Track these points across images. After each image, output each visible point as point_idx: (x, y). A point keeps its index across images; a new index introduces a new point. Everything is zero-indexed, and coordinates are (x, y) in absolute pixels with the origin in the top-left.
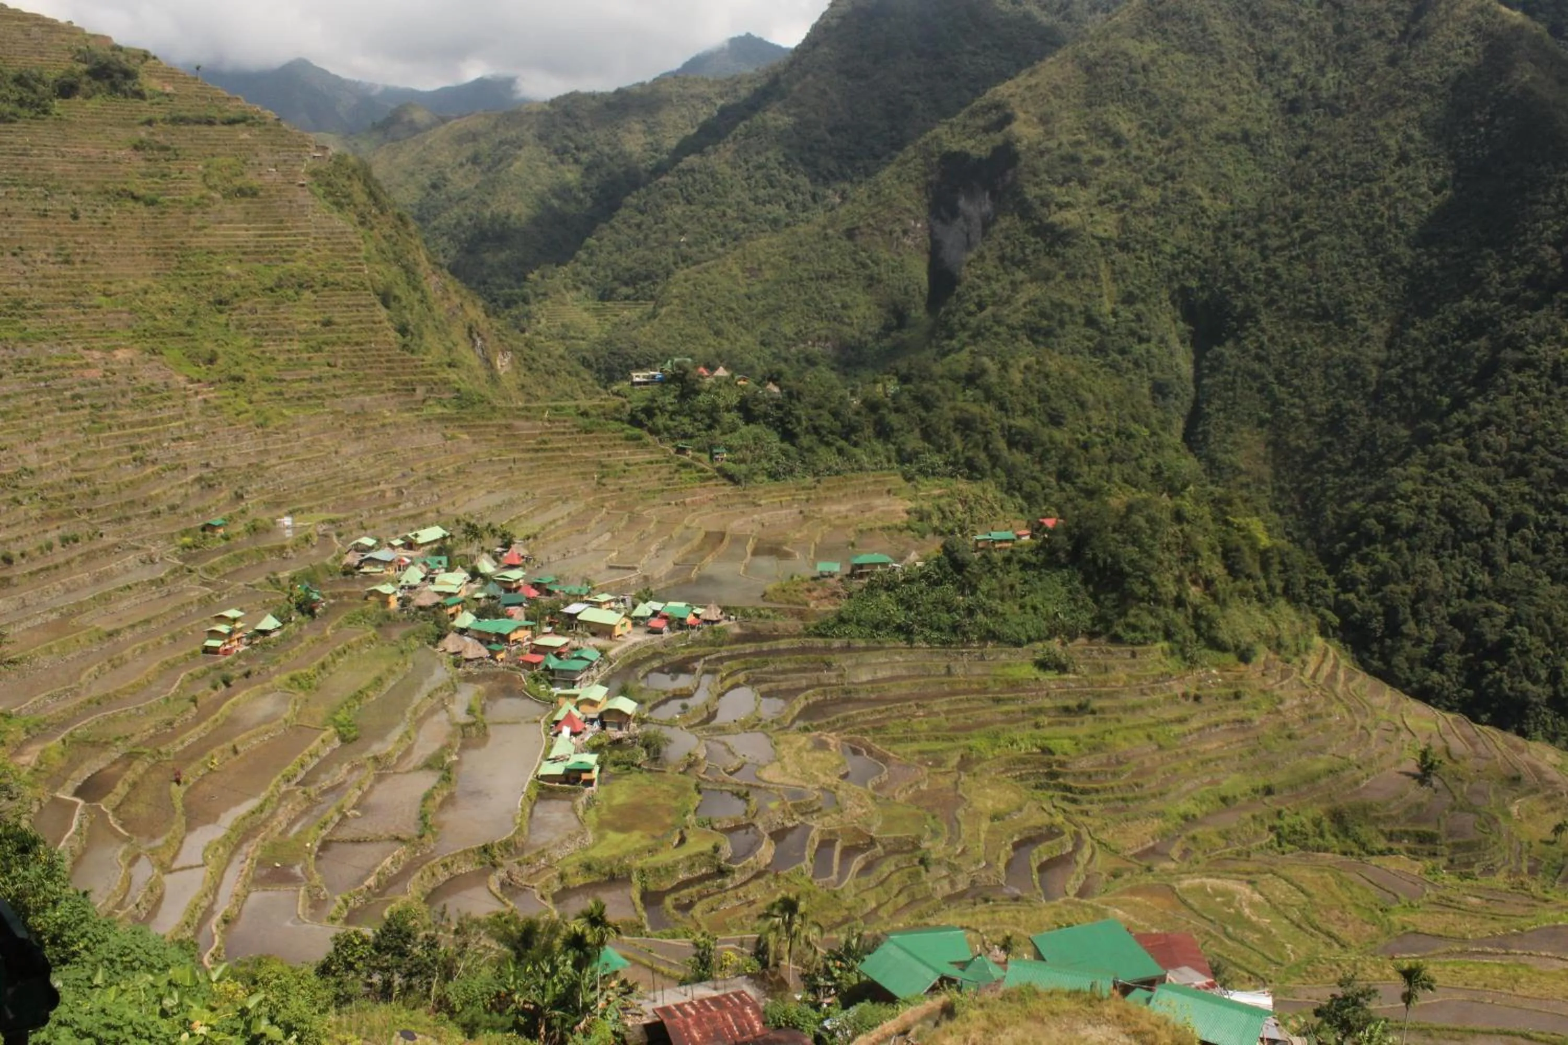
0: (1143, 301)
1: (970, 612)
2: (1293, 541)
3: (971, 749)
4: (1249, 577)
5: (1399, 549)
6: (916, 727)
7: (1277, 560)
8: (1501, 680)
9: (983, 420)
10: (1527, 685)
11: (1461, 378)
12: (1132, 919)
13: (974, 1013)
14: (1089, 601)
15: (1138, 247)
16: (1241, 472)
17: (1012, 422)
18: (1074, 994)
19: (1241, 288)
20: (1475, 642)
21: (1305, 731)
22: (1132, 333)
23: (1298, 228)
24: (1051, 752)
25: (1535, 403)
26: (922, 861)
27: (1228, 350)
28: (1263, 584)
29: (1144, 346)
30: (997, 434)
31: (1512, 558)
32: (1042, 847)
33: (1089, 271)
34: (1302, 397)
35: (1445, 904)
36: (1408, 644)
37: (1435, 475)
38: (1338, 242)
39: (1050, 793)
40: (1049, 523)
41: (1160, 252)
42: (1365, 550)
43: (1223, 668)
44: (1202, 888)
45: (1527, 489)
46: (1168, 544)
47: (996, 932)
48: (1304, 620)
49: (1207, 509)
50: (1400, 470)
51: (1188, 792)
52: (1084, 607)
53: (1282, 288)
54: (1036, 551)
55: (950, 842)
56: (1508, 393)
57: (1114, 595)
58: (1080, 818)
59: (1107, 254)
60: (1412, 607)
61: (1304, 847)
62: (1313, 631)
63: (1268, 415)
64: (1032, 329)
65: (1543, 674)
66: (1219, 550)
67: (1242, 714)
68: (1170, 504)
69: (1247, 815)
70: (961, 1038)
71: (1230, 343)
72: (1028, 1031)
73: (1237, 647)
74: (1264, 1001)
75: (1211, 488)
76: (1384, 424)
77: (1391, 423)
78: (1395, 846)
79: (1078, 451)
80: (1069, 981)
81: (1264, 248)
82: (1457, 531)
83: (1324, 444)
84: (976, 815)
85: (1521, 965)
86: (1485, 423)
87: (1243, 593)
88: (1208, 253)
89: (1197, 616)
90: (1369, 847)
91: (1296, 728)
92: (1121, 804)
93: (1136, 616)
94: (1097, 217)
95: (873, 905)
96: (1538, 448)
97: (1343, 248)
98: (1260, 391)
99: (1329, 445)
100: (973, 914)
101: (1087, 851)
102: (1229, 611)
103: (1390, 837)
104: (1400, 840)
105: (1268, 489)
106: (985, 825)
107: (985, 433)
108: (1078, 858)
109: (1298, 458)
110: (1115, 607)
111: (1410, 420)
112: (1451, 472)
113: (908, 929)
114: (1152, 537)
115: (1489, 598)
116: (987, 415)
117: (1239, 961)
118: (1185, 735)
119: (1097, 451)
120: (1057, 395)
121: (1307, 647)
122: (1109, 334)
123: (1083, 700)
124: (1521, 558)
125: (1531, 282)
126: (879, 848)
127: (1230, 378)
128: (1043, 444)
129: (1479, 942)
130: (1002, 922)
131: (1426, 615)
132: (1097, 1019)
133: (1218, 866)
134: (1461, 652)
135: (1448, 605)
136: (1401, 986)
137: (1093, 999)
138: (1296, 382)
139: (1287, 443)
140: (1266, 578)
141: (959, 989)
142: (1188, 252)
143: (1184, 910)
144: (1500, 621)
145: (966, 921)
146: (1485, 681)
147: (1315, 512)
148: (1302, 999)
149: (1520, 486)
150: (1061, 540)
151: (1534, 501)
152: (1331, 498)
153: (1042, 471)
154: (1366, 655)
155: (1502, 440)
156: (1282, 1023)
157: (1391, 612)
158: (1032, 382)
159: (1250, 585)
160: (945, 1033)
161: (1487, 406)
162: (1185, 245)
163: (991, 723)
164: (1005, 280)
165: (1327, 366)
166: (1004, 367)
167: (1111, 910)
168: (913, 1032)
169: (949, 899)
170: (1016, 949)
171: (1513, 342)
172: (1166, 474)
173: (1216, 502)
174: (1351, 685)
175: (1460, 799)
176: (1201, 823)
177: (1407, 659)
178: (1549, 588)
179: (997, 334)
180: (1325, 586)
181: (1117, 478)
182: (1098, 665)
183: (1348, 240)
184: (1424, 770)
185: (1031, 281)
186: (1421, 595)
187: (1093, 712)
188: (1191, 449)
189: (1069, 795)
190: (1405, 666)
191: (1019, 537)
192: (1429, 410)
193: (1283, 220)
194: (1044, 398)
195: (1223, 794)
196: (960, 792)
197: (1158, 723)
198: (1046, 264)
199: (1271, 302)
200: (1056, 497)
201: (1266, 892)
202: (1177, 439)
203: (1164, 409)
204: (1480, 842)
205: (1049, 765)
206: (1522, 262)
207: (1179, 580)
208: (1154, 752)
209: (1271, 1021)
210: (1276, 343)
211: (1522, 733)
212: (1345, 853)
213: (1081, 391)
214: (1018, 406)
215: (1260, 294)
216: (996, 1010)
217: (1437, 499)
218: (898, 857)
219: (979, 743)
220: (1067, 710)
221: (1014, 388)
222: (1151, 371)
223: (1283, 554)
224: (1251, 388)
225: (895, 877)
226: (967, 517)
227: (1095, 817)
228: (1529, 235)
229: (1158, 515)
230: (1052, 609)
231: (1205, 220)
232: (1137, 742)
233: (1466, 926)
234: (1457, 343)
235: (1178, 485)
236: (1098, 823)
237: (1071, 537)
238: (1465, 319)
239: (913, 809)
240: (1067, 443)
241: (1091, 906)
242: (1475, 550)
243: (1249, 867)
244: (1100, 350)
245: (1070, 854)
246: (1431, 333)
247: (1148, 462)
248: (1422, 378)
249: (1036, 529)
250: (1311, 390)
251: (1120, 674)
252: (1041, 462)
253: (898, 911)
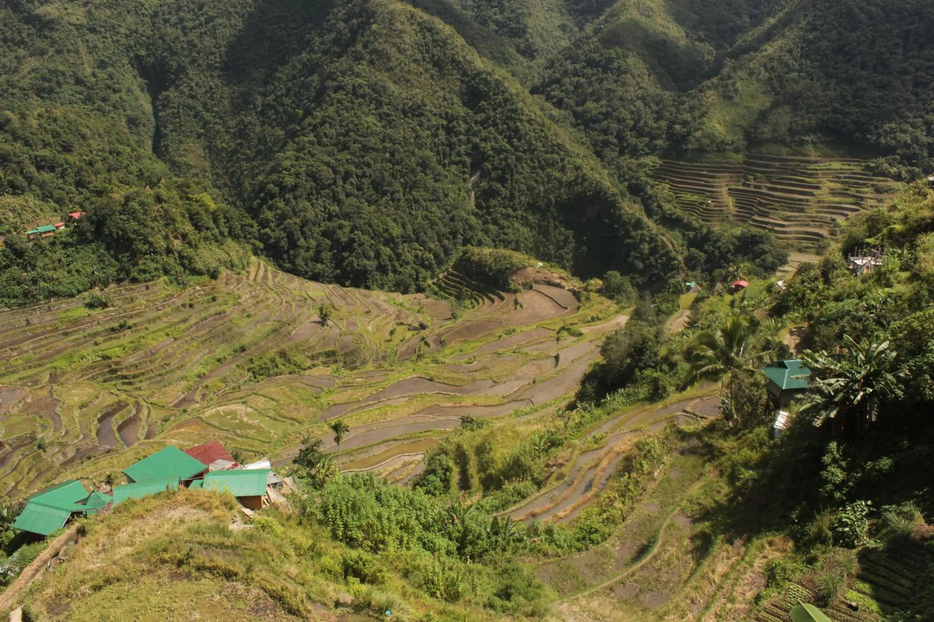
0: (112, 66)
1: (34, 282)
2: (229, 203)
3: (55, 368)
4: (207, 229)
5: (289, 199)
6: (14, 363)
7: (222, 216)
8: (352, 262)
9: (15, 154)
10: (365, 261)
11: (307, 99)
12: (182, 442)
13: (98, 527)
14: (113, 261)
15: (102, 30)
16: (192, 167)
17: (37, 153)
18: (158, 495)
19: (173, 54)
20: (336, 244)
21: (256, 311)
22: (108, 87)
23: (203, 14)
24: (108, 358)
25: (346, 109)
26: (40, 447)
27: (171, 93)
28: (216, 231)
29: (118, 95)
30: (27, 162)
31: (348, 195)
32: (117, 416)
33: (71, 47)
34: (221, 118)
35: (346, 386)
36: (302, 251)
37: (301, 155)
38: (227, 22)
39: (114, 383)
40: (76, 216)
41: (118, 33)
42: (271, 202)
43: (203, 285)
44: (218, 413)
45: (349, 157)
46: (155, 216)
47: (100, 475)
48: (244, 248)
49: (175, 192)
50: (282, 154)
51: (198, 361)
52: (111, 265)
53: (199, 52)
54: (71, 234)
55: (56, 430)
56: (332, 105)
57: (128, 254)
58: (137, 393)
59: (82, 36)
60: (301, 230)
61: (269, 376)
62: (250, 253)
63: (202, 131)
64: (38, 89)
65: (372, 254)
66: (187, 215)
67: (218, 309)
68: (152, 192)
69: (234, 366)
70: (95, 544)
71: (172, 89)
72: (135, 526)
73: (208, 271)
74: (265, 464)
75: (175, 179)
76: (269, 129)
77: (273, 128)
78: (316, 362)
79: (86, 167)
80: (153, 489)
81: (184, 28)
82: (318, 184)
83: (238, 144)
84: (70, 408)
85: (387, 406)
86: (323, 123)
87: (206, 239)
88: (149, 32)
89: (181, 257)
90: (303, 366)
91: (251, 311)
92: (159, 378)
93: (144, 264)
94: (70, 10)
95: (13, 484)
96: (351, 134)
97: (231, 26)
98: (195, 116)
99: (241, 144)
100: (83, 469)
101: (145, 411)
102: (200, 251)
103: (312, 358)
104: (318, 359)
105: (209, 174)
106: (77, 413)
107: (19, 163)
108: (141, 416)
109: (224, 155)
110: (130, 260)
111: (283, 125)
112: (309, 152)
113: (42, 491)
114: (145, 213)
115: (340, 219)
116: (17, 151)
117: (247, 447)
118: (188, 329)
119: (99, 165)
120: (65, 132)
121: (248, 264)
122: (93, 89)
123: (122, 321)
124: (352, 195)
125: (336, 42)
126: (7, 447)
127: (176, 111)
128: (62, 166)
129: (366, 400)
130: (102, 468)
131: (309, 233)
132: (175, 505)
133: (224, 398)
134: (330, 251)
135: (319, 226)
136: (334, 434)
137: (169, 494)
138: (216, 109)
139: (216, 146)
140: (218, 227)
141: (85, 516)
142: (136, 32)
143: (210, 429)
144: (347, 230)
145: (79, 475)
146: (345, 264)
147: (239, 185)
148: (285, 457)
149: (344, 156)
150: (86, 225)
151: (353, 163)
152: (247, 176)
153: (65, 183)
154: (281, 262)
155: (333, 131)
156: (277, 473)
157: (290, 236)
158: (46, 125)
159: (209, 234)
160: (83, 546)
161: (322, 113)
162: (133, 27)
163: (66, 349)
164: (12, 55)
165: (232, 98)
166: (23, 116)
167: (168, 441)
168: (61, 552)
169: (65, 464)
170: (116, 481)
171: (331, 76)
172: (146, 174)
173: (180, 187)
174: (276, 280)
175: (343, 329)
176: (209, 377)
177: (303, 260)
178: (368, 208)
179: (13, 94)
180: (252, 227)
181: (115, 181)
182: (127, 298)
183: (233, 22)
184: (323, 318)
185: (31, 56)
186: (304, 224)
187: (130, 328)
188: (159, 157)
189: (127, 381)
190: (303, 264)
191: (57, 228)
192: (292, 118)
193: (193, 10)
194: (56, 135)
195: (218, 357)
196: (55, 397)
197: (171, 325)
198: (39, 43)
199: (193, 61)
200: (77, 199)
201: (253, 406)
202: (150, 152)
203: (138, 134)
204: (357, 349)
205: (110, 366)
206: (330, 31)
207: (166, 237)
208: (172, 343)
209: (272, 474)
210: (200, 87)
211: (367, 288)
212: (291, 373)
213: (80, 128)
214: (40, 142)
215: (186, 57)
216: (112, 520)
217: (304, 168)
218: (23, 449)
219: (61, 363)
220: (113, 330)
221: (33, 130)
222: (125, 110)
223: (225, 212)
224: (189, 116)
225: (23, 462)
226: (18, 220)
227: (145, 390)
228: (331, 16)
229: (145, 200)
230: (89, 270)
231: (144, 11)
232: (161, 339)
233: (358, 394)
234: (302, 79)
235: (155, 180)
236: (148, 392)
237: (92, 223)
238: (304, 65)
239: (25, 416)
240: (77, 162)
241: (156, 442)
242: (328, 194)
243: (241, 394)
244: (89, 99)
245: (135, 415)
246: (288, 74)
247: (133, 168)
248: (287, 101)
249: (68, 220)
250: (225, 113)
251: (142, 301)
252: (63, 177)
253: (31, 483)
